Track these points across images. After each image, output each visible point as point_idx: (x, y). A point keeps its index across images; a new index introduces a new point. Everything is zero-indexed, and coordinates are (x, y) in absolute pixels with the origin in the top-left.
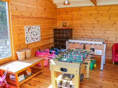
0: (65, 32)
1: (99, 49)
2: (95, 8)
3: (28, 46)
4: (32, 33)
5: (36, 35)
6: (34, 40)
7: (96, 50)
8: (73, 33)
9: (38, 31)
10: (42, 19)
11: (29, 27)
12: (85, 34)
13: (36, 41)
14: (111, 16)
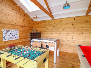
0: (36, 34)
1: (51, 46)
2: (53, 21)
3: (5, 42)
4: (10, 34)
5: (15, 35)
6: (12, 39)
7: (49, 47)
8: (42, 35)
9: (16, 33)
10: (21, 26)
11: (7, 30)
12: (48, 36)
13: (14, 39)
14: (62, 25)
